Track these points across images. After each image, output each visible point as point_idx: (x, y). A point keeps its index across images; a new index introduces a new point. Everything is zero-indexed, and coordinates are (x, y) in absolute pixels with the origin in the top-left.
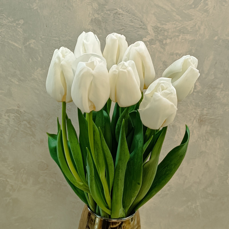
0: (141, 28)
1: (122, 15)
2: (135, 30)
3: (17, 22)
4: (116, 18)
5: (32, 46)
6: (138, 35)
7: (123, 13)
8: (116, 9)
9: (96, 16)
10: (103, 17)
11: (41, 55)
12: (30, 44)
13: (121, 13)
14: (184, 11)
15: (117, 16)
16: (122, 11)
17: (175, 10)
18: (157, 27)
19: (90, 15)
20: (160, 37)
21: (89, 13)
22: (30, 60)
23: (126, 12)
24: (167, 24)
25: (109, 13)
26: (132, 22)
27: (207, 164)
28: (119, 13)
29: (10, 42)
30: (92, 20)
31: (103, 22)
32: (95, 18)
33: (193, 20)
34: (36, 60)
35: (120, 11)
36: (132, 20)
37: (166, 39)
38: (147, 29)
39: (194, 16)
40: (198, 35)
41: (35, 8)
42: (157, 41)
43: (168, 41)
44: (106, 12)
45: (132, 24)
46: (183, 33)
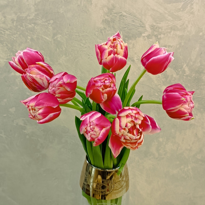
1: (126, 17)
2: (136, 28)
3: (48, 22)
4: (121, 19)
5: (59, 39)
6: (138, 31)
7: (127, 15)
8: (121, 13)
10: (111, 18)
11: (65, 46)
12: (57, 38)
13: (125, 15)
14: (174, 13)
15: (122, 18)
16: (126, 14)
17: (167, 12)
18: (153, 25)
19: (102, 17)
20: (156, 33)
21: (101, 16)
22: (57, 49)
23: (129, 14)
24: (161, 23)
25: (116, 15)
26: (134, 22)
27: (196, 135)
28: (124, 15)
29: (43, 36)
30: (103, 21)
31: (112, 22)
32: (106, 19)
33: (182, 20)
34: (61, 50)
35: (125, 14)
36: (133, 20)
38: (145, 27)
39: (182, 17)
40: (186, 32)
41: (61, 12)
42: (153, 36)
43: (162, 36)
44: (114, 15)
45: (133, 23)
46: (174, 30)
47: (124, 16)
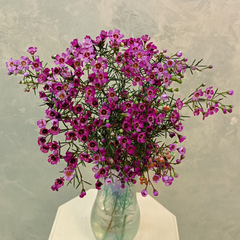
0: (153, 26)
1: (138, 16)
2: (148, 28)
3: (54, 21)
4: (132, 19)
5: (66, 40)
6: (150, 32)
8: (133, 11)
9: (116, 16)
10: (122, 17)
12: (64, 38)
16: (137, 13)
18: (166, 25)
19: (112, 16)
20: (169, 34)
23: (141, 13)
24: (175, 23)
25: (127, 14)
26: (146, 22)
29: (49, 36)
30: (113, 20)
31: (122, 22)
32: (116, 18)
33: (197, 20)
37: (173, 36)
38: (157, 27)
40: (200, 33)
41: (67, 10)
42: (166, 37)
43: (175, 37)
44: (124, 14)
46: (188, 31)
47: (135, 15)
